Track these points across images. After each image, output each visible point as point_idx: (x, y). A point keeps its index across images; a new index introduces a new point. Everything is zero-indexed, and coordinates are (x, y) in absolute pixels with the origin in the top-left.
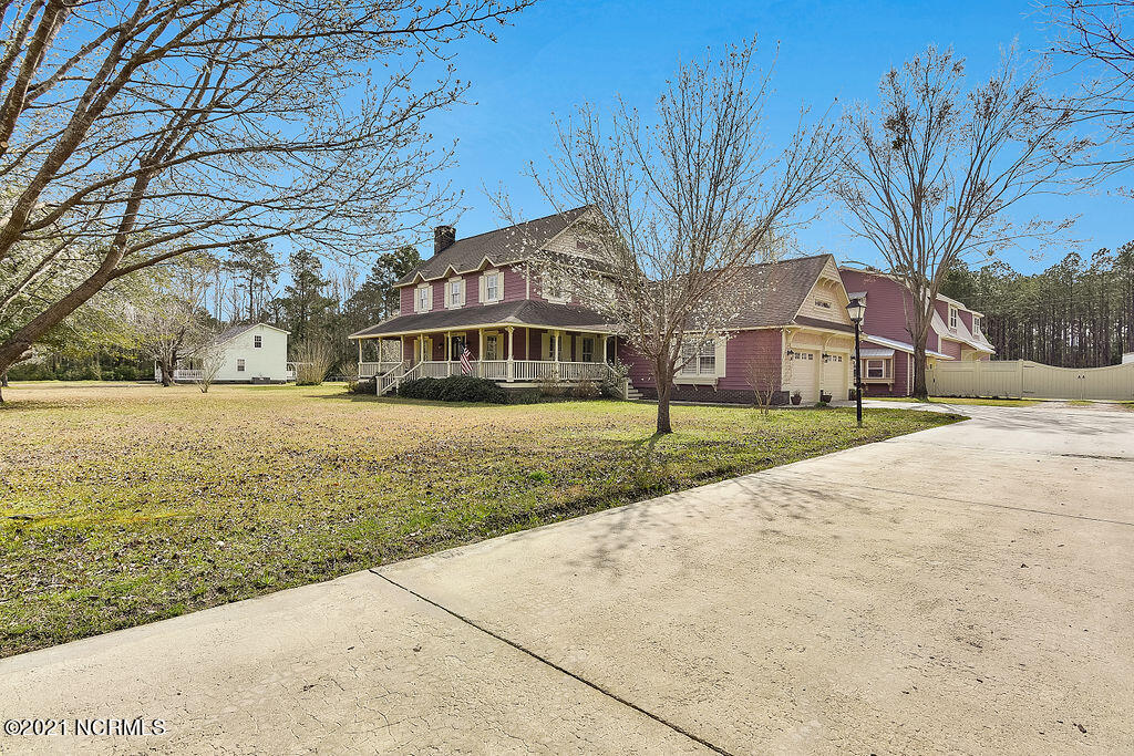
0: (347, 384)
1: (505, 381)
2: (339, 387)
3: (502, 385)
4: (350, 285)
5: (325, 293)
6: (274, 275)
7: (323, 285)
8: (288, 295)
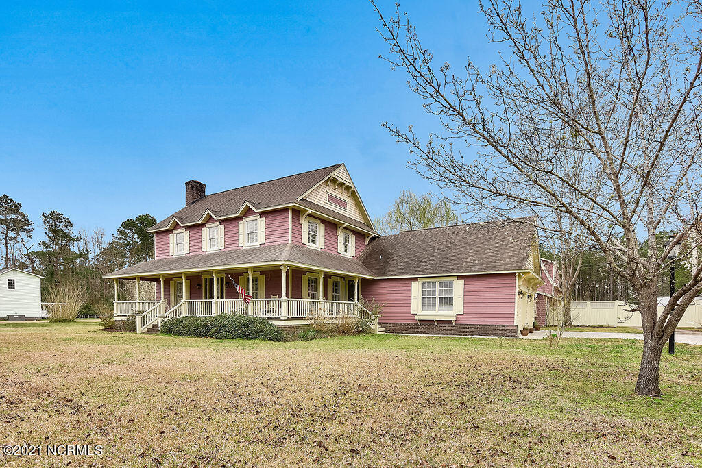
0: (99, 320)
1: (278, 319)
2: (93, 323)
3: (275, 322)
4: (99, 243)
5: (75, 248)
6: (28, 231)
7: (74, 240)
8: (41, 248)
